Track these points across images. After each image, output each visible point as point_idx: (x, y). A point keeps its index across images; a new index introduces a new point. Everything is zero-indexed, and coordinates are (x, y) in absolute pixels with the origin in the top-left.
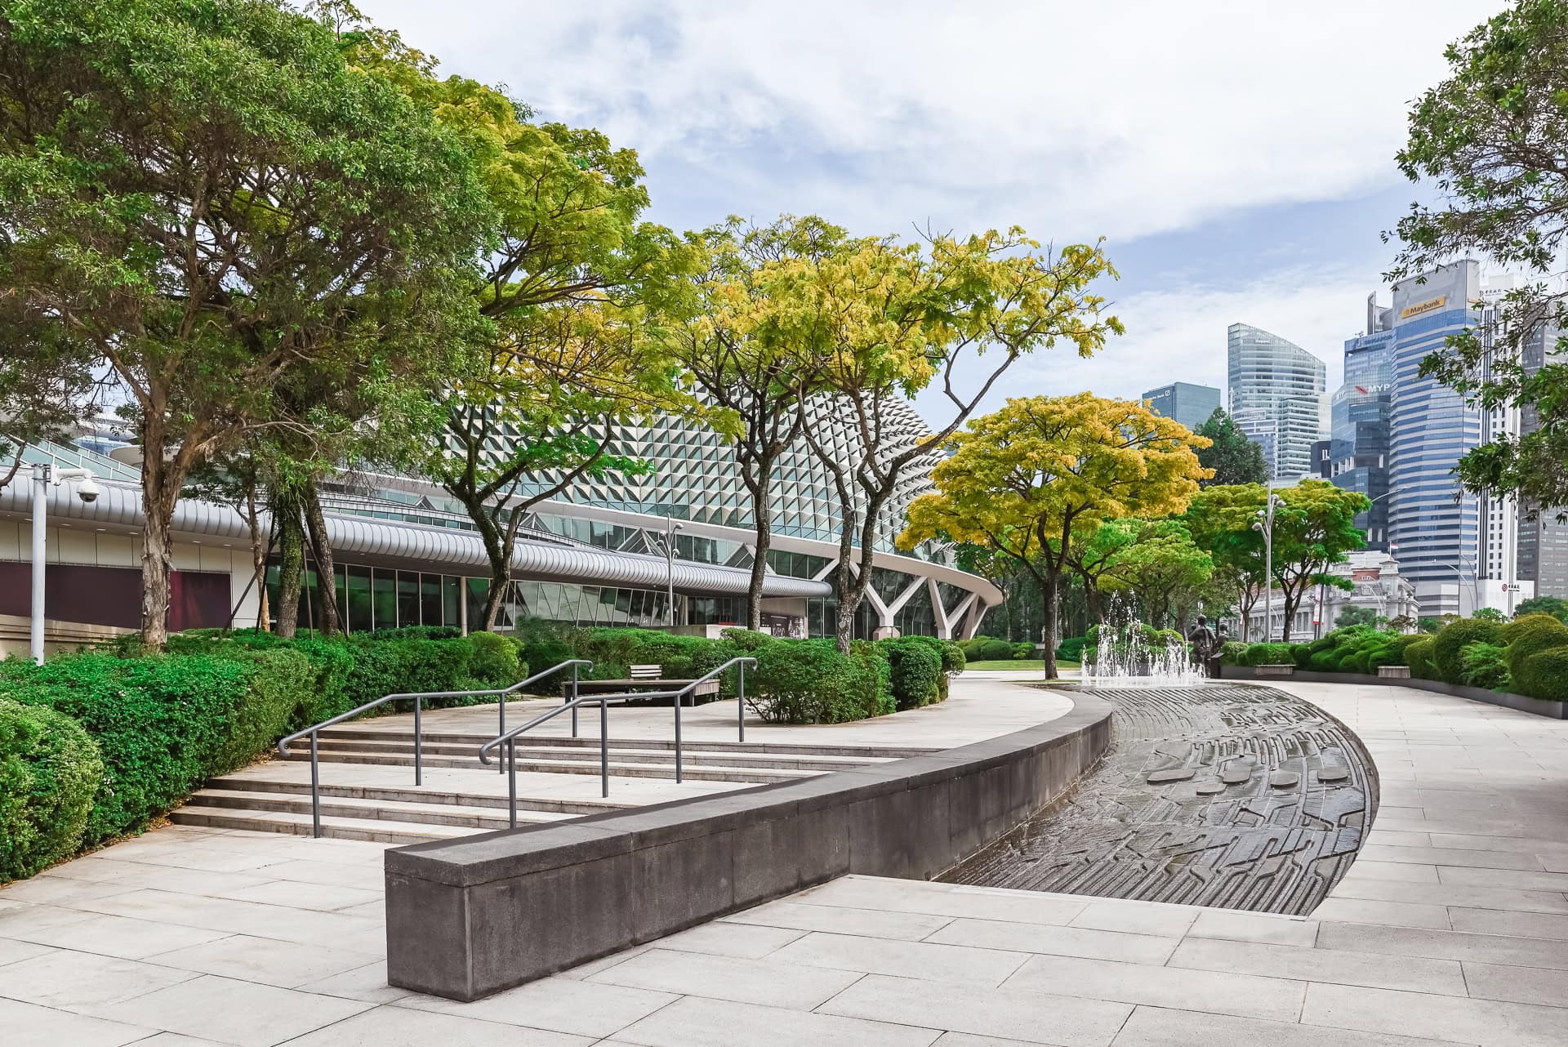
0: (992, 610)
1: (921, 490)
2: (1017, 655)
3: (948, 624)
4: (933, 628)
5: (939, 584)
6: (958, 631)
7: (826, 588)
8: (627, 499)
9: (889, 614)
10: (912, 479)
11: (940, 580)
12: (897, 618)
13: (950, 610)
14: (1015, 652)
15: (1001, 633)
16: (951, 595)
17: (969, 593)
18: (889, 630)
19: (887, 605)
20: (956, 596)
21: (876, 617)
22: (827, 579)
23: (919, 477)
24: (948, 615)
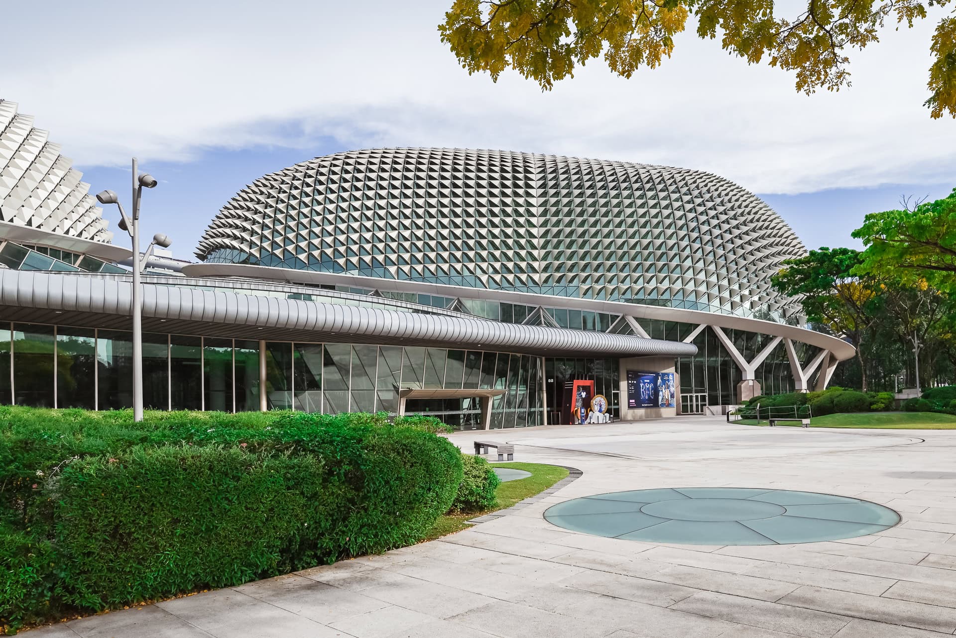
0: (842, 365)
1: (776, 265)
2: (874, 407)
3: (804, 377)
4: (791, 380)
5: (794, 343)
6: (813, 383)
7: (694, 349)
8: (531, 284)
9: (750, 370)
10: (767, 257)
11: (795, 339)
12: (757, 372)
13: (804, 366)
14: (872, 404)
15: (856, 384)
16: (806, 352)
17: (821, 350)
18: (751, 383)
19: (749, 362)
20: (810, 353)
21: (739, 372)
22: (694, 342)
23: (773, 255)
24: (803, 369)
